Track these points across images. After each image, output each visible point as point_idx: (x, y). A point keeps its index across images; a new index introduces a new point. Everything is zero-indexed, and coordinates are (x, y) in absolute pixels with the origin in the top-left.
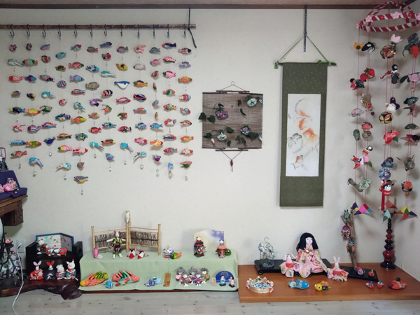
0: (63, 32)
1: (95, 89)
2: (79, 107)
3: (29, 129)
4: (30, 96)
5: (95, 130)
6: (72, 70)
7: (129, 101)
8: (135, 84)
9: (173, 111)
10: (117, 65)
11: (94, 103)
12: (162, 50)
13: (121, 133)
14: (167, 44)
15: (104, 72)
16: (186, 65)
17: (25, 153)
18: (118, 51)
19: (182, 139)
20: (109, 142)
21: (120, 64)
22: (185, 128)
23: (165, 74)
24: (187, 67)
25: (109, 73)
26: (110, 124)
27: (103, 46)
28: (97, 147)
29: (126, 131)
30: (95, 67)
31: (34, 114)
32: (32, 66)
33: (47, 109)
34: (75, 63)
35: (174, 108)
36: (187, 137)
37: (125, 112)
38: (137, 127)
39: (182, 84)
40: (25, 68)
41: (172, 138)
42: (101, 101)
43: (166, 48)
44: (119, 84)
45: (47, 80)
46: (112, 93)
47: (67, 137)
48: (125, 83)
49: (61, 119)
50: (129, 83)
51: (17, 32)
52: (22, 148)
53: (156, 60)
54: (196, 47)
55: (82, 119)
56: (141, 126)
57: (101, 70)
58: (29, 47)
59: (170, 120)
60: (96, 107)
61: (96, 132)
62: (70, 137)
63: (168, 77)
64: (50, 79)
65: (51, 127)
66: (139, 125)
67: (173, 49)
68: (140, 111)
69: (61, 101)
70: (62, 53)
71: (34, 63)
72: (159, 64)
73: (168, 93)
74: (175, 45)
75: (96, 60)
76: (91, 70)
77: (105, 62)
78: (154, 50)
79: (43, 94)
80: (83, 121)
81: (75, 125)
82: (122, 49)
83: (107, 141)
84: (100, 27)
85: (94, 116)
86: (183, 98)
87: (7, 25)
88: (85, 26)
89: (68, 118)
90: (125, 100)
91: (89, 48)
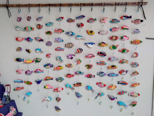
0: (52, 8)
1: (71, 47)
2: (59, 59)
3: (26, 73)
4: (28, 51)
7: (94, 56)
8: (100, 45)
10: (87, 31)
11: (70, 57)
14: (124, 16)
15: (78, 36)
18: (88, 21)
19: (133, 85)
21: (89, 30)
23: (122, 38)
24: (138, 33)
25: (81, 36)
26: (80, 72)
28: (70, 87)
29: (91, 77)
30: (72, 33)
31: (30, 63)
32: (30, 31)
33: (38, 60)
34: (59, 29)
38: (98, 75)
40: (26, 32)
43: (124, 19)
45: (40, 41)
46: (82, 50)
47: (50, 79)
48: (92, 44)
49: (47, 67)
51: (22, 9)
52: (21, 85)
55: (61, 68)
58: (29, 19)
59: (124, 71)
60: (70, 59)
61: (70, 77)
62: (52, 79)
63: (124, 40)
64: (42, 40)
65: (40, 72)
67: (129, 20)
69: (48, 55)
70: (51, 23)
71: (32, 29)
73: (123, 51)
75: (73, 27)
76: (70, 34)
77: (79, 29)
79: (36, 50)
81: (56, 71)
82: (91, 21)
83: (77, 84)
84: (77, 5)
87: (17, 5)
88: (67, 4)
89: (52, 66)
90: (92, 55)
91: (69, 19)
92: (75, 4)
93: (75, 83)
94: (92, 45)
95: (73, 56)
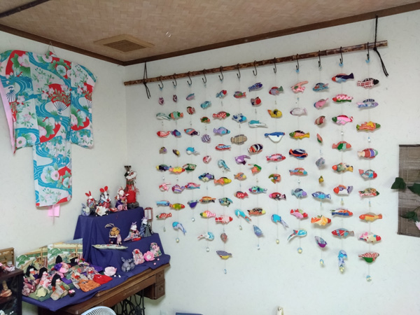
0: (209, 77)
1: (242, 143)
2: (223, 165)
3: (173, 189)
4: (175, 152)
5: (240, 195)
6: (217, 120)
7: (284, 158)
8: (292, 135)
9: (347, 173)
10: (269, 111)
11: (240, 160)
12: (332, 85)
13: (273, 200)
14: (338, 76)
15: (252, 122)
16: (369, 104)
17: (169, 215)
18: (270, 93)
19: (362, 218)
20: (258, 211)
21: (273, 110)
22: (367, 200)
23: (335, 120)
24: (371, 107)
25: (258, 122)
26: (259, 189)
27: (251, 89)
29: (279, 199)
30: (242, 117)
31: (179, 173)
32: (177, 119)
33: (191, 167)
34: (220, 113)
35: (349, 168)
36: (371, 215)
37: (278, 172)
38: (293, 194)
39: (363, 133)
41: (346, 214)
42: (249, 158)
43: (337, 82)
44: (271, 136)
45: (192, 134)
46: (261, 147)
47: (210, 201)
48: (278, 134)
49: (204, 179)
50: (283, 134)
51: (166, 83)
52: (167, 210)
53: (321, 101)
54: (387, 75)
55: (226, 180)
56: (299, 193)
57: (249, 119)
58: (175, 99)
59: (343, 188)
60: (242, 165)
61: (242, 197)
62: (213, 201)
63: (340, 124)
64: (195, 133)
65: (194, 188)
66: (296, 191)
67: (349, 81)
68: (298, 172)
69: (204, 158)
70: (207, 102)
71: (180, 115)
72: (327, 105)
73: (339, 146)
74: (351, 76)
75: (244, 106)
76: (238, 120)
77: (254, 108)
78: (319, 87)
79: (187, 150)
80: (228, 183)
81: (219, 187)
82: (275, 90)
83: (254, 210)
84: (248, 65)
85: (240, 177)
86: (364, 154)
87: (157, 78)
88: (232, 67)
89: (212, 178)
90: (278, 157)
91: (236, 92)
92: (244, 65)
93: (251, 209)
94: (278, 136)
95: (245, 159)
